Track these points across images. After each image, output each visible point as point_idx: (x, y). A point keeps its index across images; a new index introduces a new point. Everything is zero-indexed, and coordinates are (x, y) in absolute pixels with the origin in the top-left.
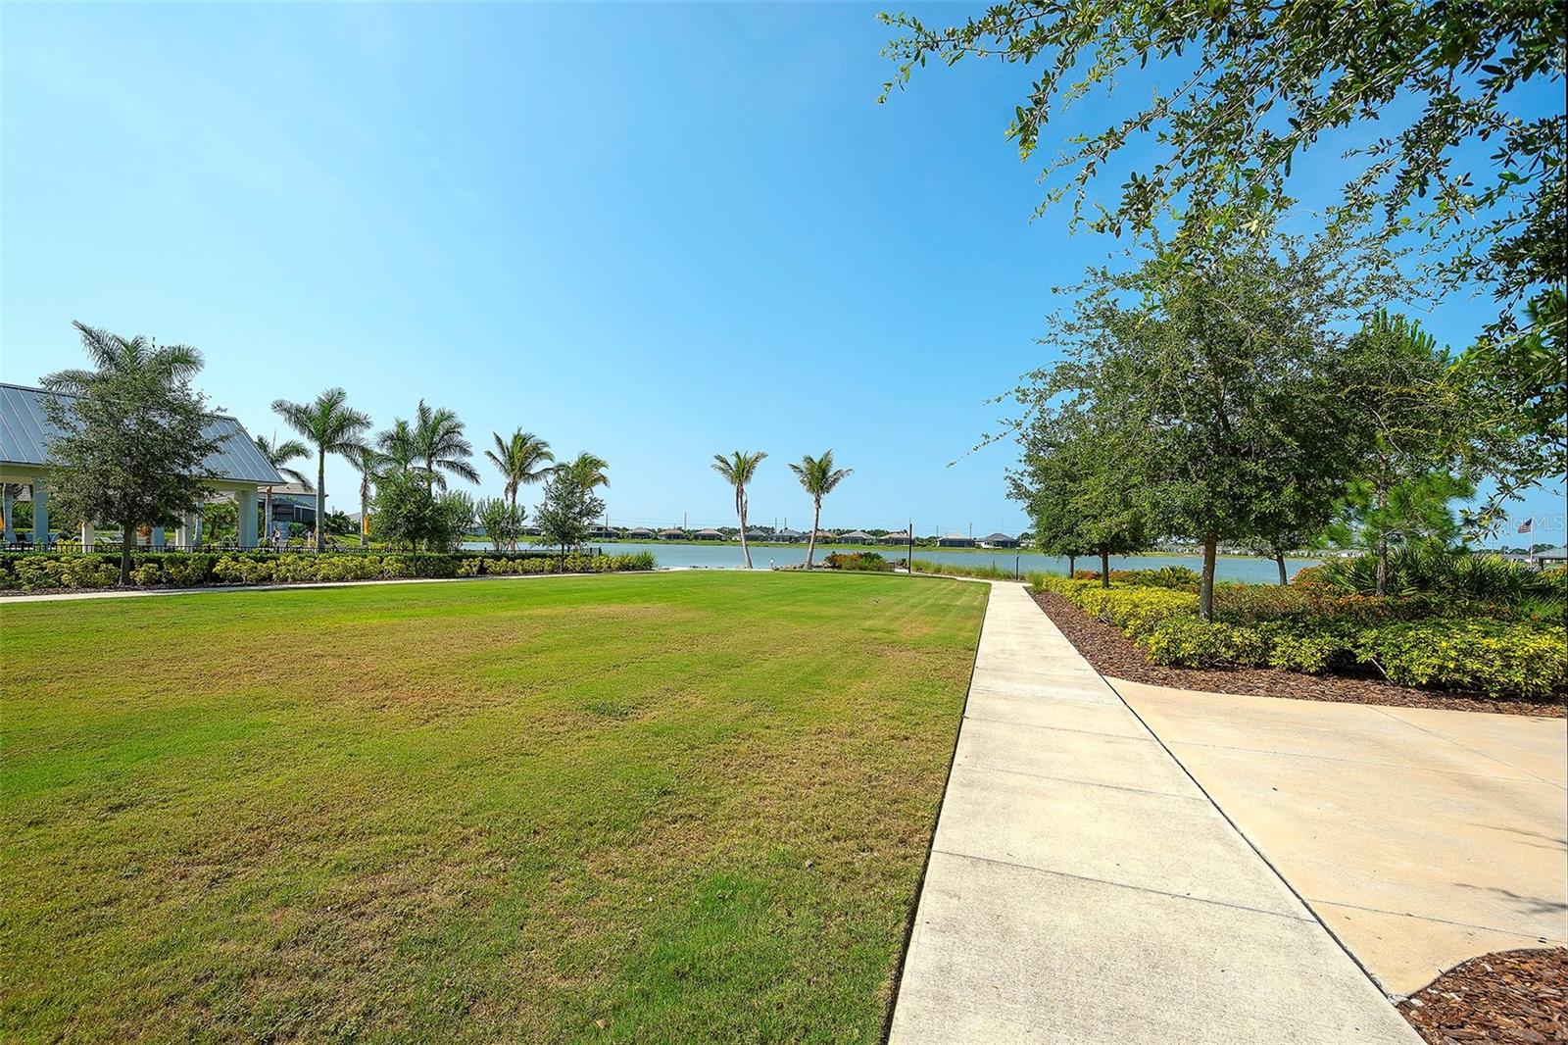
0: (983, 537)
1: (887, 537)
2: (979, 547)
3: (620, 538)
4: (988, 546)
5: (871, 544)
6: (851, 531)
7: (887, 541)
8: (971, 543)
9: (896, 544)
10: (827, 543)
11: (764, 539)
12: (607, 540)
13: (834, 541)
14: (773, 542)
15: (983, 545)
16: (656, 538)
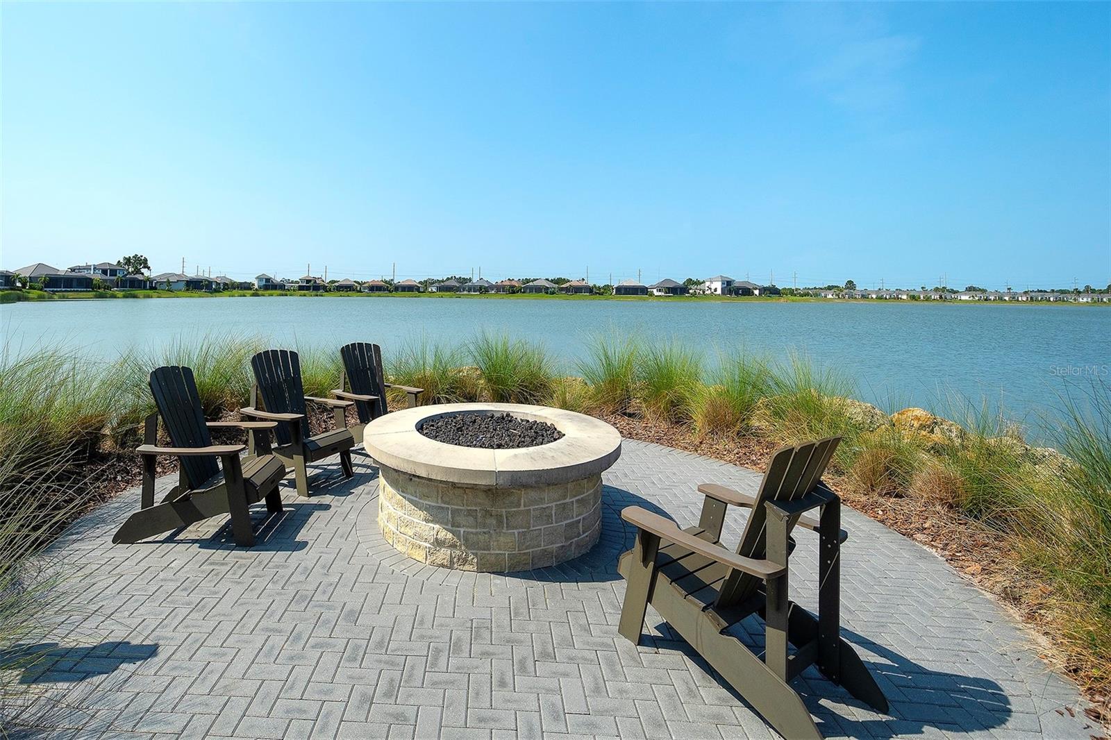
0: (655, 283)
1: (568, 284)
2: (652, 294)
3: (327, 291)
4: (660, 294)
5: (553, 293)
6: (535, 280)
7: (567, 290)
8: (643, 291)
9: (576, 292)
10: (514, 292)
11: (458, 289)
12: (314, 293)
13: (519, 291)
14: (465, 293)
15: (656, 292)
16: (360, 291)
